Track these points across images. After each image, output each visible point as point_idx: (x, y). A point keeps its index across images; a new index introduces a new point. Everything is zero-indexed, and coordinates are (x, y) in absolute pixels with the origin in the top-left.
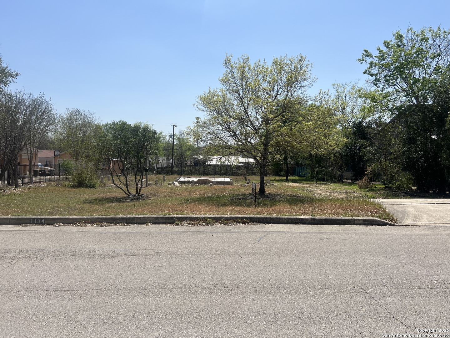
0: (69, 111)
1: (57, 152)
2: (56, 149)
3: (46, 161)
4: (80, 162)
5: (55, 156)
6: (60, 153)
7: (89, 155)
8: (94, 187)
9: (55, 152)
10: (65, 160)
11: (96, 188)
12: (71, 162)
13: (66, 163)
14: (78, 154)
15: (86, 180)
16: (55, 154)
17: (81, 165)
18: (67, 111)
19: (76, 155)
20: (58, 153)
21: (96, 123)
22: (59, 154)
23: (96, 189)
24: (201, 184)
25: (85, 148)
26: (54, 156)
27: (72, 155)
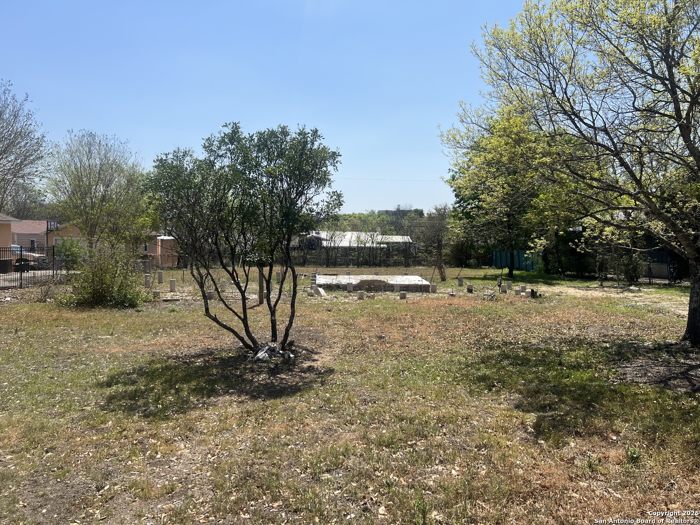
0: (73, 136)
1: (52, 223)
2: (50, 218)
3: (33, 242)
4: (98, 244)
5: (49, 231)
6: (58, 225)
7: (116, 229)
8: (133, 305)
9: (49, 223)
10: (65, 239)
11: (139, 309)
12: (80, 244)
13: (68, 245)
14: (94, 226)
15: (112, 288)
16: (49, 227)
17: (100, 250)
18: (68, 136)
19: (91, 229)
20: (54, 225)
21: (130, 163)
22: (57, 227)
23: (138, 311)
24: (369, 290)
25: (110, 215)
26: (47, 230)
27: (81, 229)
